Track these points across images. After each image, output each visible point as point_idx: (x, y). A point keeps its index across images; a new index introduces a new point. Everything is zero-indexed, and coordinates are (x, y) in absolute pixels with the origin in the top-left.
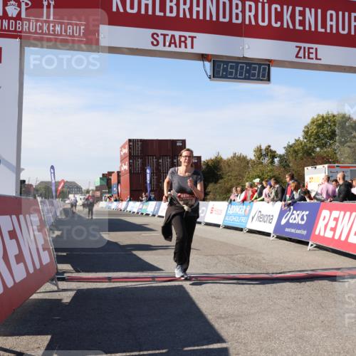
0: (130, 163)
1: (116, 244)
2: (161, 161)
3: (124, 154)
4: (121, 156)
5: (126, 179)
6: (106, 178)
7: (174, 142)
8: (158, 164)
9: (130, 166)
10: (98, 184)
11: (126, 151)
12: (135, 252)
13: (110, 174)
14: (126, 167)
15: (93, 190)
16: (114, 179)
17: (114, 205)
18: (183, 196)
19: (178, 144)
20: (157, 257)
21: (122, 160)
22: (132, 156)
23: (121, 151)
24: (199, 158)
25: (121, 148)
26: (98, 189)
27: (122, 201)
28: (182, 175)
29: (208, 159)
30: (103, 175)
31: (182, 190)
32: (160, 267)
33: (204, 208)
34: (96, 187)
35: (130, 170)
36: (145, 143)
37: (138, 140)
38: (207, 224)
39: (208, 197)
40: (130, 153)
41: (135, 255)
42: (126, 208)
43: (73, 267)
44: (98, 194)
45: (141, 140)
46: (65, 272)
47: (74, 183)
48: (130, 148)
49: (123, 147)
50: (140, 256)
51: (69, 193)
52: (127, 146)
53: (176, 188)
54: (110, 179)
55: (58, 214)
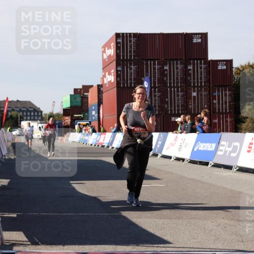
0: (117, 71)
1: (95, 199)
2: (166, 68)
3: (109, 56)
4: (104, 60)
5: (111, 96)
6: (80, 94)
7: (188, 37)
8: (162, 73)
9: (118, 76)
10: (67, 105)
11: (111, 52)
12: (125, 214)
13: (86, 88)
14: (111, 78)
15: (58, 115)
16: (92, 97)
17: (93, 139)
18: (137, 129)
19: (195, 41)
20: (160, 222)
21: (105, 67)
22: (121, 61)
23: (104, 52)
24: (229, 63)
25: (104, 47)
26: (66, 112)
27: (105, 131)
28: (136, 110)
29: (243, 64)
30: (75, 90)
31: (136, 124)
32: (166, 238)
33: (237, 144)
34: (64, 110)
35: (118, 83)
36: (141, 39)
37: (130, 34)
38: (242, 170)
39: (244, 126)
40: (118, 55)
41: (125, 218)
42: (111, 142)
43: (27, 236)
44: (68, 120)
45: (135, 35)
46: (14, 245)
47: (30, 103)
48: (118, 48)
49: (107, 45)
50: (134, 220)
51: (22, 119)
52: (113, 44)
53: (131, 122)
54: (87, 98)
55: (5, 152)
